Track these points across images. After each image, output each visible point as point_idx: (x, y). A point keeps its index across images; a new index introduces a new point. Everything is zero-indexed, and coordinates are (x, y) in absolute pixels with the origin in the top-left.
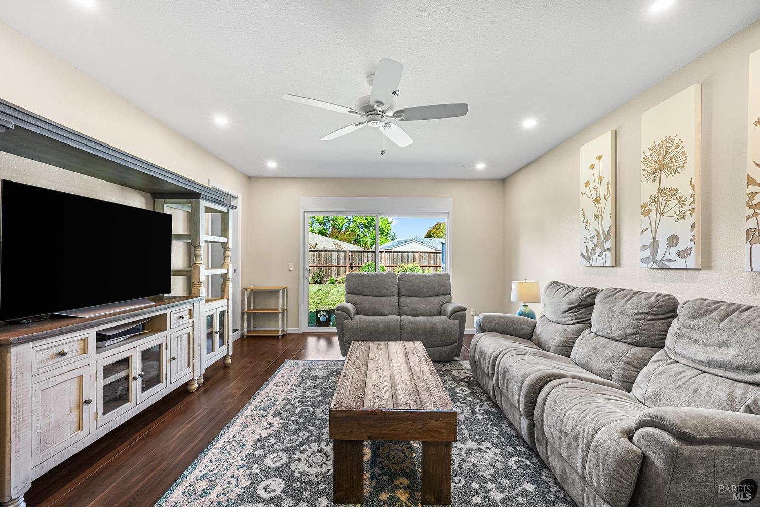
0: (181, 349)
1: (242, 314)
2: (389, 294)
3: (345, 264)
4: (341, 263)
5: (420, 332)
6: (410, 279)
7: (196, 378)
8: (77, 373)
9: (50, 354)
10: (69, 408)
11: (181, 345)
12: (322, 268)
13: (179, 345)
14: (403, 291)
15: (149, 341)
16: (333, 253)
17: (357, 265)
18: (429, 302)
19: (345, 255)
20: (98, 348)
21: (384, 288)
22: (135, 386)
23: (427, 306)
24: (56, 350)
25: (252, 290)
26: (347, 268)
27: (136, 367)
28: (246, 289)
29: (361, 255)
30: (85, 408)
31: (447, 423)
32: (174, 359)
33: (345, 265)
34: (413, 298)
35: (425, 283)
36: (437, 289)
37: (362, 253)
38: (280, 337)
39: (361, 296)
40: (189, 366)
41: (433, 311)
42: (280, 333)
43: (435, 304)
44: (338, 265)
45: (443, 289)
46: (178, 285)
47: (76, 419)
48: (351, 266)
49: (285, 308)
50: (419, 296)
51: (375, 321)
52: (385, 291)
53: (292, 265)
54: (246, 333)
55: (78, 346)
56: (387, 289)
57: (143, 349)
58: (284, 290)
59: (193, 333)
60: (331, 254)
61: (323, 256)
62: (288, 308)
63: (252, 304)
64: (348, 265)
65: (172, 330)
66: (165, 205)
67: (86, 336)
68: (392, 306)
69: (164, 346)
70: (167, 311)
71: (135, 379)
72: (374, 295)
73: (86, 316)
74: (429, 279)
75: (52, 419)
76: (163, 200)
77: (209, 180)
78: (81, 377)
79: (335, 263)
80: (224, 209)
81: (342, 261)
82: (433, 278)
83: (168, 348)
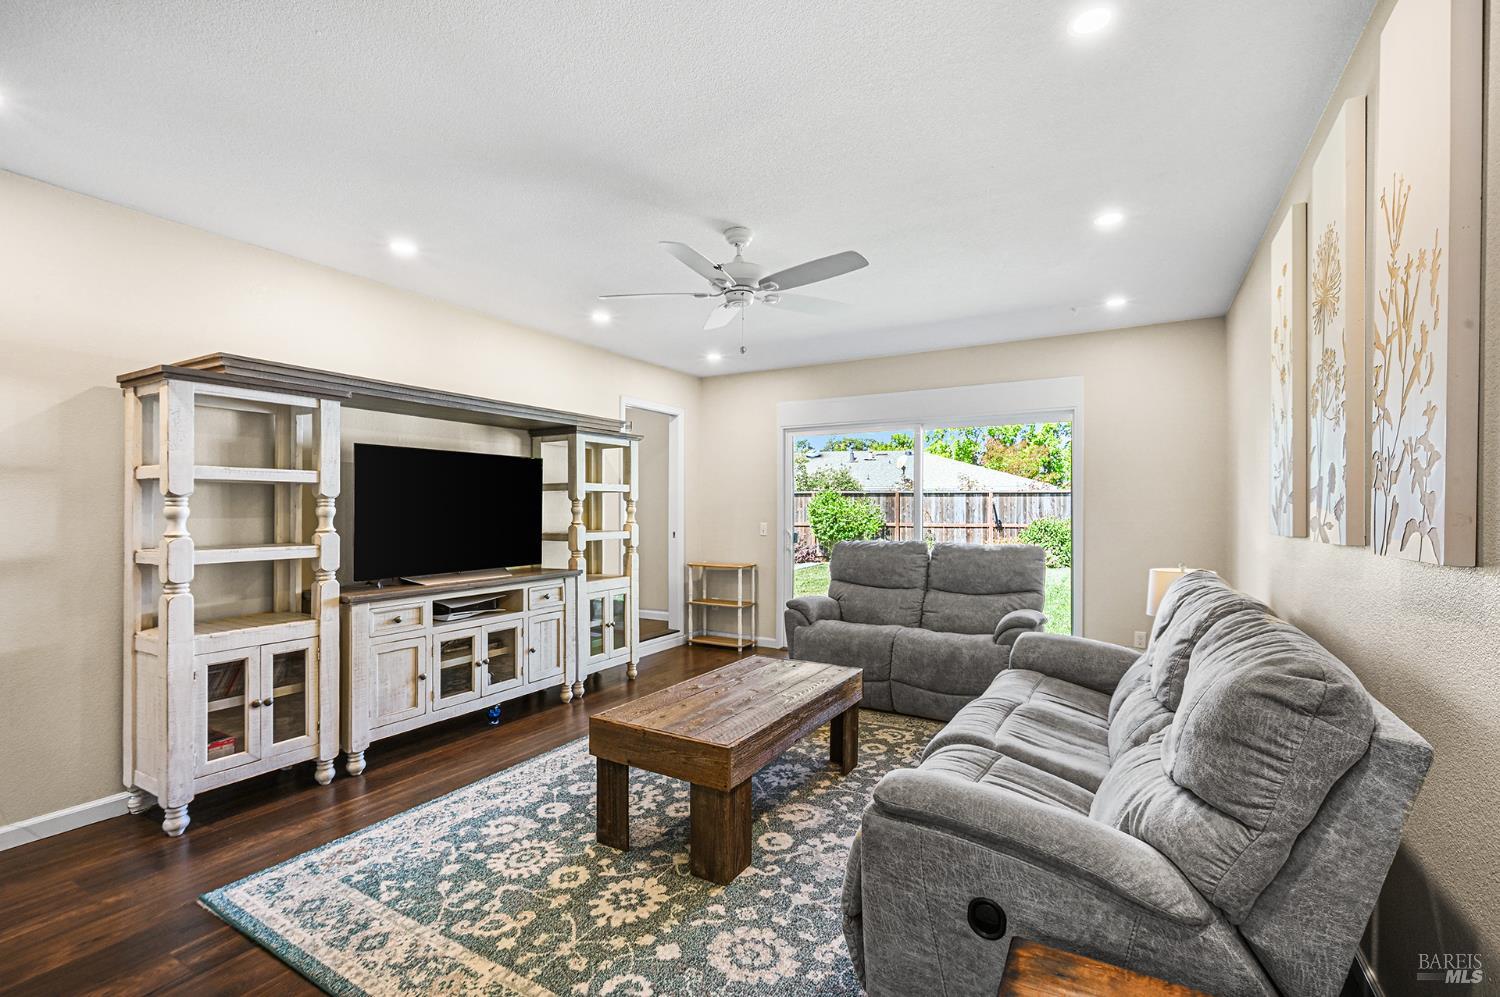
0: (546, 639)
1: (686, 606)
2: (906, 586)
3: (985, 521)
4: (976, 520)
5: (925, 661)
6: (950, 556)
7: (569, 684)
8: (413, 643)
9: (387, 619)
10: (404, 680)
11: (546, 634)
12: (933, 530)
13: (543, 632)
14: (935, 580)
15: (500, 622)
16: (956, 498)
17: (1015, 525)
18: (983, 606)
19: (985, 503)
20: (434, 620)
21: (896, 573)
22: (481, 675)
23: (976, 612)
24: (393, 615)
25: (705, 567)
26: (990, 530)
27: (481, 651)
28: (691, 566)
29: (1025, 502)
30: (421, 683)
31: (716, 763)
32: (533, 651)
33: (985, 525)
34: (952, 595)
35: (978, 565)
36: (1004, 579)
37: (1028, 498)
38: (740, 650)
39: (852, 586)
40: (558, 665)
41: (987, 624)
42: (740, 644)
43: (994, 611)
44: (968, 525)
45: (1018, 580)
46: (553, 555)
47: (412, 693)
48: (999, 528)
49: (753, 601)
50: (965, 591)
51: (848, 631)
52: (896, 578)
53: (764, 525)
54: (691, 638)
55: (413, 614)
56: (901, 575)
57: (490, 631)
58: (747, 571)
59: (565, 621)
60: (952, 502)
61: (933, 506)
62: (760, 602)
63: (704, 591)
64: (991, 523)
65: (531, 613)
66: (542, 444)
67: (421, 605)
68: (906, 609)
69: (519, 632)
70: (524, 587)
71: (478, 665)
72: (876, 583)
73: (428, 583)
74: (989, 558)
75: (389, 687)
76: (540, 438)
77: (620, 398)
78: (416, 648)
79: (961, 520)
80: (625, 443)
81: (977, 514)
82: (997, 556)
83: (525, 634)
